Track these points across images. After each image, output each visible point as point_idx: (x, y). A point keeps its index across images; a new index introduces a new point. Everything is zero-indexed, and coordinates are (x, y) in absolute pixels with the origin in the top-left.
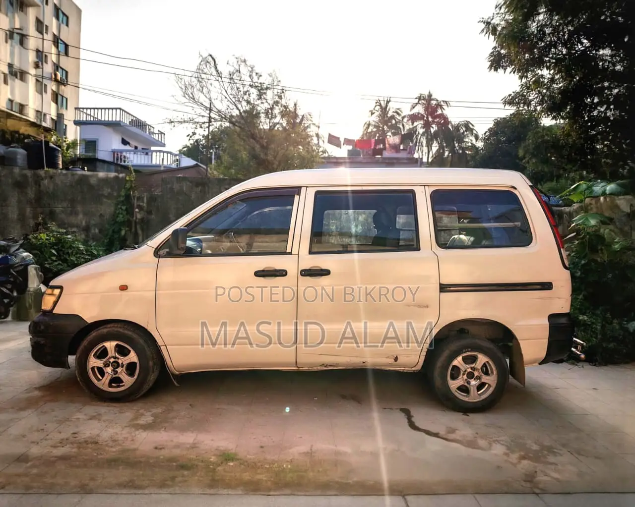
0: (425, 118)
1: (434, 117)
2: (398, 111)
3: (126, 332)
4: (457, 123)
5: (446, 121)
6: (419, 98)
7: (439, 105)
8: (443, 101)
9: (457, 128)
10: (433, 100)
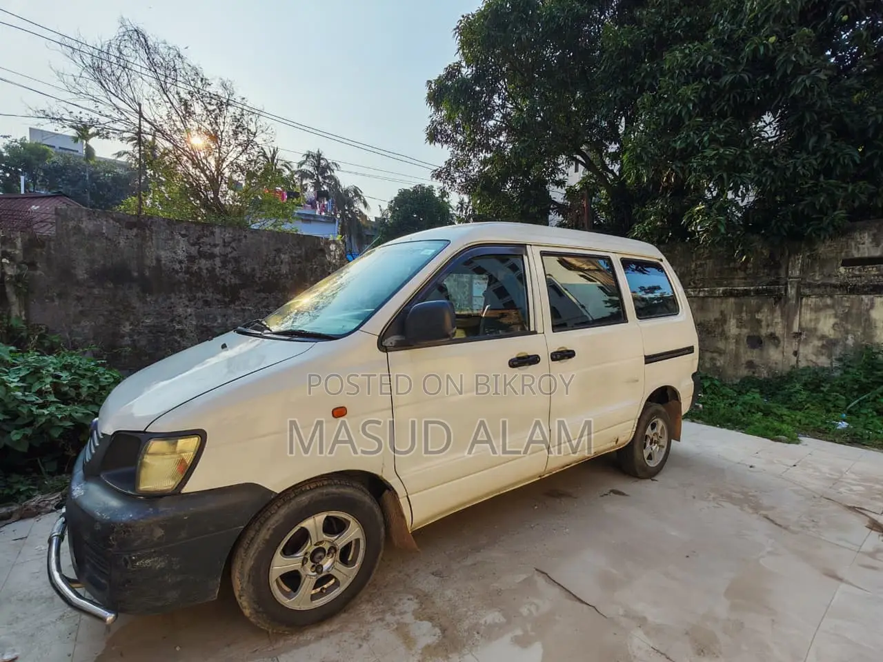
0: (315, 178)
1: (324, 178)
2: (288, 165)
3: (342, 490)
4: (346, 187)
5: (337, 183)
6: (308, 156)
7: (328, 167)
8: (333, 163)
9: (347, 191)
10: (323, 159)
